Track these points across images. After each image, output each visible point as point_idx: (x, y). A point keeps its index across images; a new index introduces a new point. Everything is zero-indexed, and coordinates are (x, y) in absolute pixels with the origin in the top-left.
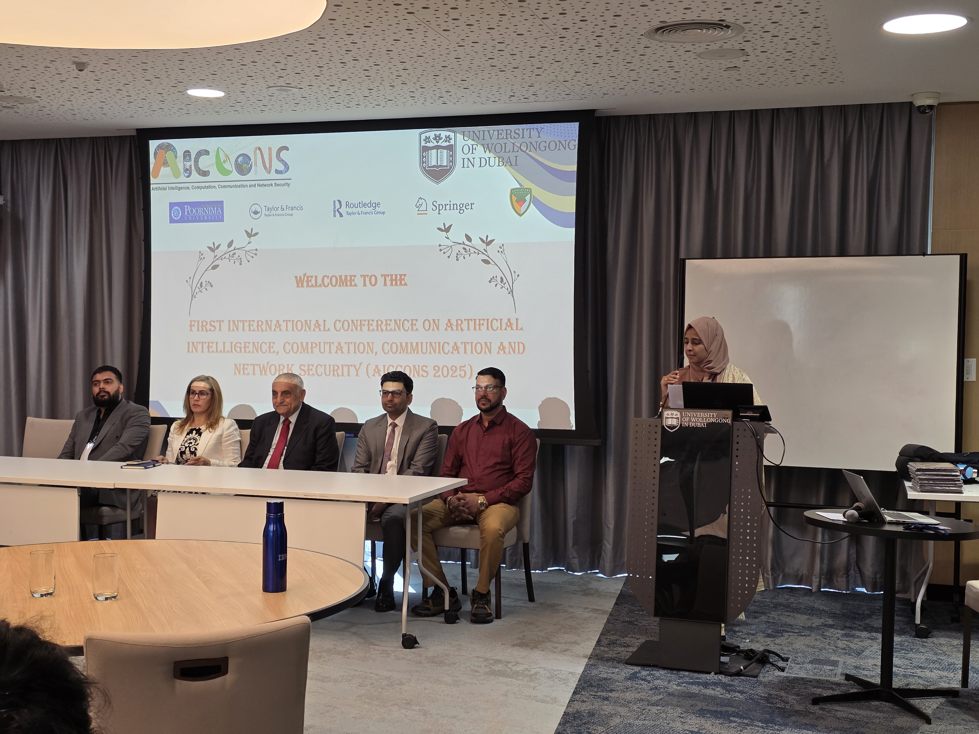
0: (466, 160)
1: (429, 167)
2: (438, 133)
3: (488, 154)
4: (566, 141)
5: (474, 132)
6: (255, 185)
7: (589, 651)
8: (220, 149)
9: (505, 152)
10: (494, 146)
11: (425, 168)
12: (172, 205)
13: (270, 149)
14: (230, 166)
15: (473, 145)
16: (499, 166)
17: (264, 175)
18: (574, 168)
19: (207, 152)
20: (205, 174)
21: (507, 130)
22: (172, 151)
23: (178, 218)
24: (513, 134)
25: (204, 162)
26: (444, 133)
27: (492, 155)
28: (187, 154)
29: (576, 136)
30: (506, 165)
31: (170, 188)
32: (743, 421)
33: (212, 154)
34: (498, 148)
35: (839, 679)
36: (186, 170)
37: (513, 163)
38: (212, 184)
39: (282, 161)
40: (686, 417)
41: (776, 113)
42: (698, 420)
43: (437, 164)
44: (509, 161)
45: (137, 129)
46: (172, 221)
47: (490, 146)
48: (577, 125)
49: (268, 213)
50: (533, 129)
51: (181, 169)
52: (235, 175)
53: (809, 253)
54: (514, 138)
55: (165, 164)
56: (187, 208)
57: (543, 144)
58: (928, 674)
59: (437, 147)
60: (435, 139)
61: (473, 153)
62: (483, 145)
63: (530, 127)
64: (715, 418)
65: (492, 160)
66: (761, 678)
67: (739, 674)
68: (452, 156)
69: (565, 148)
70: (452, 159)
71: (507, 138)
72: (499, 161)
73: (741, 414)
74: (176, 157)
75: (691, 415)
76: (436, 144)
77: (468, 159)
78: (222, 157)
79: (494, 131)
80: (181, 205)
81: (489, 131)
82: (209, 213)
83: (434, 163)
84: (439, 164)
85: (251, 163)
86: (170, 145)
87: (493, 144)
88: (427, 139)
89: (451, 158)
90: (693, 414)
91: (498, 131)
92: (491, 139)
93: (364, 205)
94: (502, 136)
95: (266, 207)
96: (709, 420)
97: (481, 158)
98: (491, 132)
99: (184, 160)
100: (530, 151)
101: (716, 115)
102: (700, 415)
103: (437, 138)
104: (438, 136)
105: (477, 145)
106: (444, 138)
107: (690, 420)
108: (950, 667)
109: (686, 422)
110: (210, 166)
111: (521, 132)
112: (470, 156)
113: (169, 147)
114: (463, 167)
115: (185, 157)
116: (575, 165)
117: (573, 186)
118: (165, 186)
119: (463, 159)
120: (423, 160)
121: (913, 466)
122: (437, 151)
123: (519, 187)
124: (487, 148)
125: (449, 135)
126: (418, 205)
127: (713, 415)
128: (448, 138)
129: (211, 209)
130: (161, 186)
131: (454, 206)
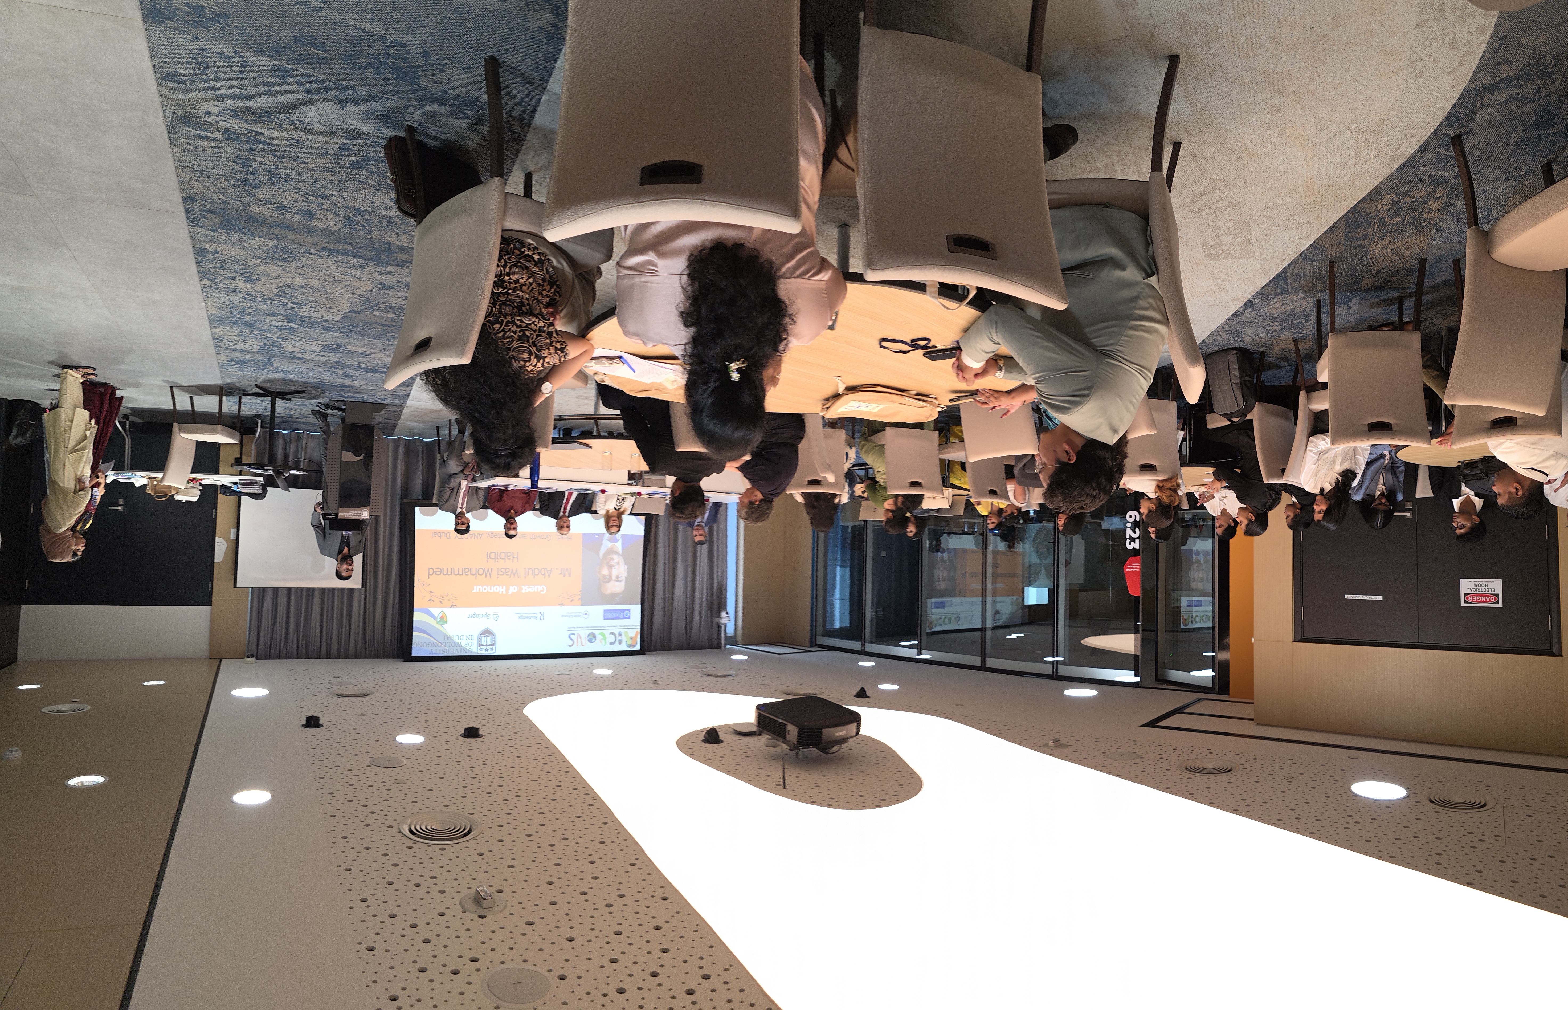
1: (491, 636)
2: (487, 652)
3: (459, 642)
4: (419, 647)
5: (467, 652)
6: (586, 628)
7: (405, 408)
8: (604, 645)
9: (450, 642)
10: (455, 645)
11: (494, 635)
12: (629, 618)
13: (577, 645)
14: (599, 637)
15: (468, 646)
16: (453, 636)
17: (581, 633)
18: (414, 634)
19: (611, 644)
20: (612, 633)
21: (448, 653)
22: (628, 644)
23: (626, 611)
24: (446, 651)
25: (612, 639)
26: (483, 653)
27: (457, 641)
28: (620, 643)
29: (413, 649)
30: (450, 636)
31: (631, 625)
33: (607, 643)
34: (453, 644)
35: (293, 399)
37: (444, 636)
38: (608, 628)
39: (572, 640)
41: (319, 657)
44: (448, 638)
45: (646, 655)
46: (629, 610)
48: (413, 654)
49: (580, 614)
51: (623, 636)
52: (596, 632)
53: (304, 590)
54: (445, 649)
55: (632, 638)
56: (621, 616)
57: (431, 646)
58: (256, 401)
59: (486, 645)
62: (462, 646)
63: (435, 654)
65: (457, 639)
66: (328, 400)
67: (337, 401)
69: (419, 643)
70: (479, 640)
71: (450, 649)
72: (453, 638)
74: (626, 642)
76: (487, 647)
77: (469, 638)
78: (603, 641)
79: (455, 653)
80: (624, 618)
81: (458, 653)
82: (611, 614)
83: (489, 638)
84: (486, 637)
85: (588, 638)
86: (629, 647)
88: (492, 649)
91: (453, 653)
92: (457, 649)
93: (527, 618)
94: (452, 650)
95: (582, 617)
97: (464, 640)
99: (622, 640)
100: (437, 643)
101: (346, 657)
103: (487, 650)
105: (465, 646)
106: (483, 650)
108: (246, 404)
110: (609, 637)
112: (468, 641)
113: (630, 646)
114: (473, 635)
117: (414, 625)
118: (633, 627)
119: (472, 639)
120: (494, 640)
121: (260, 491)
122: (486, 643)
124: (459, 645)
126: (499, 617)
128: (481, 650)
129: (610, 616)
130: (635, 627)
131: (479, 616)
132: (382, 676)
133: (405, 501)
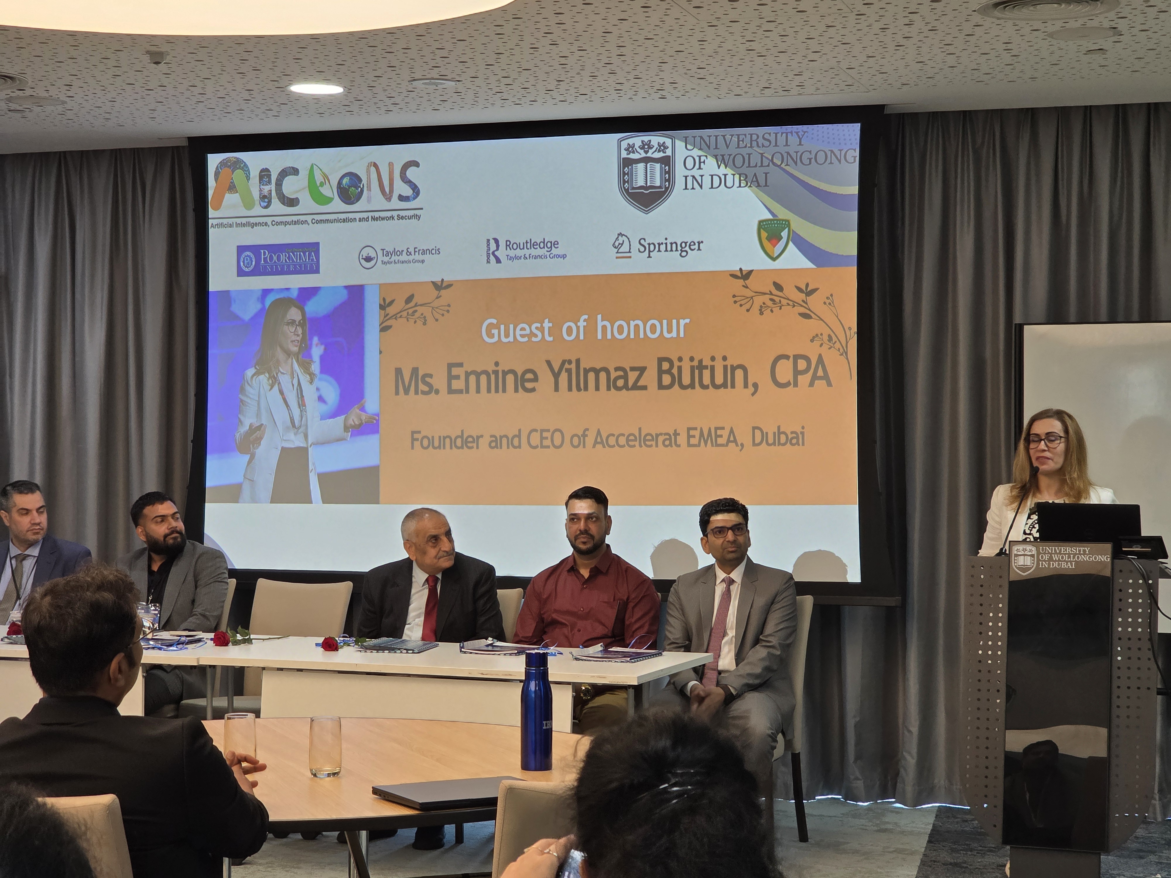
0: (690, 179)
1: (634, 188)
2: (646, 139)
3: (723, 170)
4: (841, 150)
5: (701, 137)
6: (368, 218)
8: (314, 166)
9: (749, 166)
10: (732, 157)
11: (627, 191)
12: (241, 249)
13: (391, 165)
14: (329, 191)
15: (700, 157)
16: (740, 186)
17: (381, 203)
18: (855, 190)
19: (295, 171)
20: (292, 202)
21: (751, 135)
22: (242, 169)
23: (251, 269)
24: (761, 141)
25: (290, 186)
26: (655, 139)
27: (729, 171)
28: (264, 175)
29: (857, 144)
30: (750, 186)
31: (238, 225)
32: (1129, 559)
33: (304, 174)
34: (739, 161)
36: (263, 197)
37: (762, 182)
38: (302, 218)
39: (409, 183)
40: (1045, 553)
42: (1062, 557)
43: (646, 184)
44: (755, 179)
45: (189, 138)
46: (241, 273)
47: (726, 158)
48: (857, 126)
49: (386, 259)
50: (791, 132)
51: (256, 195)
52: (337, 204)
54: (763, 146)
55: (232, 188)
56: (265, 254)
57: (806, 156)
59: (646, 160)
60: (642, 148)
61: (700, 168)
62: (716, 157)
63: (786, 129)
64: (1087, 555)
65: (730, 178)
68: (668, 172)
69: (840, 161)
70: (669, 177)
71: (751, 147)
72: (740, 180)
73: (1124, 549)
74: (248, 178)
75: (1052, 551)
76: (644, 155)
77: (694, 177)
78: (318, 178)
79: (732, 136)
80: (256, 249)
81: (724, 136)
82: (297, 260)
83: (641, 182)
84: (649, 184)
85: (362, 187)
86: (238, 161)
87: (730, 155)
88: (630, 149)
89: (667, 175)
90: (1055, 549)
91: (738, 135)
92: (728, 147)
93: (534, 245)
94: (745, 143)
95: (383, 250)
96: (1078, 558)
97: (712, 176)
98: (728, 137)
99: (260, 183)
100: (787, 165)
102: (1066, 550)
103: (646, 146)
104: (646, 144)
105: (706, 156)
106: (656, 146)
107: (1051, 559)
109: (1045, 561)
110: (300, 190)
111: (772, 138)
112: (696, 173)
113: (238, 164)
114: (686, 188)
115: (261, 178)
116: (855, 185)
117: (854, 216)
118: (230, 221)
119: (686, 177)
120: (624, 178)
122: (646, 166)
123: (771, 217)
124: (722, 160)
125: (664, 143)
126: (617, 244)
127: (1084, 551)
128: (662, 147)
129: (300, 254)
130: (225, 221)
131: (672, 246)
132: (951, 60)
133: (893, 601)
